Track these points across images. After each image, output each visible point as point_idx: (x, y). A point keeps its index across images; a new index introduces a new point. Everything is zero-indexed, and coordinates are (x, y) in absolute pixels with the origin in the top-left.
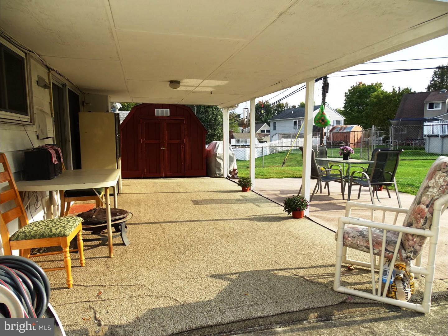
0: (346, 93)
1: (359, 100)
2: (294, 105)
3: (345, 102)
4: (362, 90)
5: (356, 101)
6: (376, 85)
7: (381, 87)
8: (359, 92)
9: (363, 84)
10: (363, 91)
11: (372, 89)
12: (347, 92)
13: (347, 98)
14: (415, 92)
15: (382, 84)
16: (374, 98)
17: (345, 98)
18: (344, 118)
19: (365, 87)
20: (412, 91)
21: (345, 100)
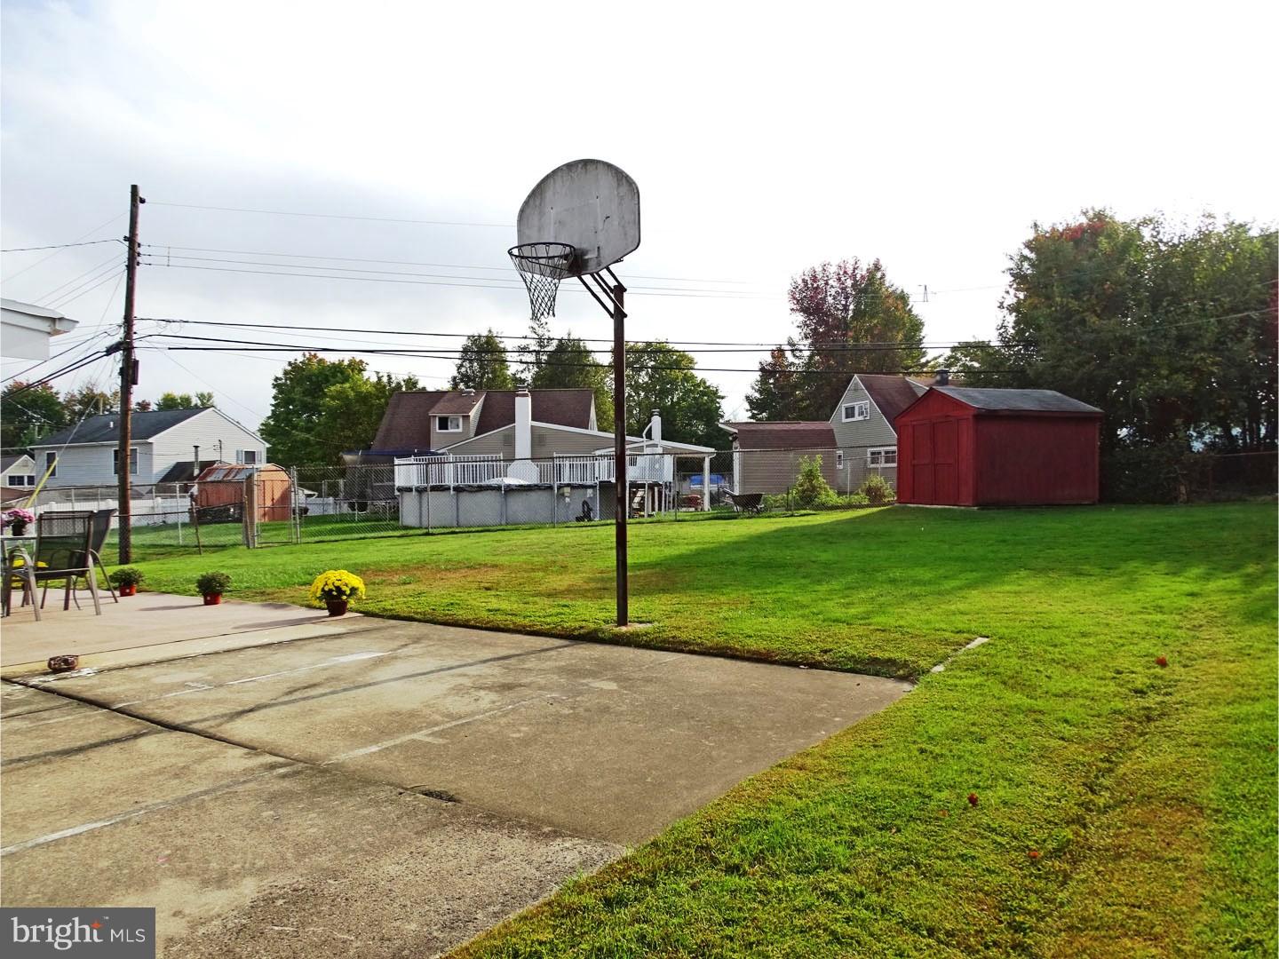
0: (277, 379)
1: (308, 399)
2: (143, 401)
3: (274, 402)
4: (314, 375)
5: (302, 402)
6: (349, 365)
7: (361, 371)
8: (309, 378)
9: (321, 360)
10: (317, 377)
11: (339, 374)
12: (280, 375)
13: (280, 392)
14: (424, 388)
15: (364, 365)
16: (333, 398)
17: (274, 391)
18: (268, 445)
19: (324, 368)
20: (420, 385)
21: (275, 398)
